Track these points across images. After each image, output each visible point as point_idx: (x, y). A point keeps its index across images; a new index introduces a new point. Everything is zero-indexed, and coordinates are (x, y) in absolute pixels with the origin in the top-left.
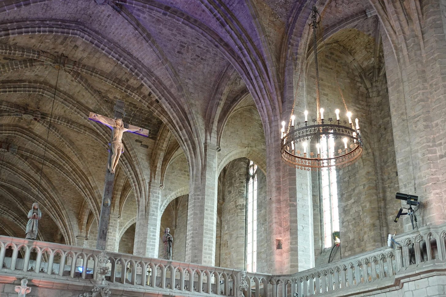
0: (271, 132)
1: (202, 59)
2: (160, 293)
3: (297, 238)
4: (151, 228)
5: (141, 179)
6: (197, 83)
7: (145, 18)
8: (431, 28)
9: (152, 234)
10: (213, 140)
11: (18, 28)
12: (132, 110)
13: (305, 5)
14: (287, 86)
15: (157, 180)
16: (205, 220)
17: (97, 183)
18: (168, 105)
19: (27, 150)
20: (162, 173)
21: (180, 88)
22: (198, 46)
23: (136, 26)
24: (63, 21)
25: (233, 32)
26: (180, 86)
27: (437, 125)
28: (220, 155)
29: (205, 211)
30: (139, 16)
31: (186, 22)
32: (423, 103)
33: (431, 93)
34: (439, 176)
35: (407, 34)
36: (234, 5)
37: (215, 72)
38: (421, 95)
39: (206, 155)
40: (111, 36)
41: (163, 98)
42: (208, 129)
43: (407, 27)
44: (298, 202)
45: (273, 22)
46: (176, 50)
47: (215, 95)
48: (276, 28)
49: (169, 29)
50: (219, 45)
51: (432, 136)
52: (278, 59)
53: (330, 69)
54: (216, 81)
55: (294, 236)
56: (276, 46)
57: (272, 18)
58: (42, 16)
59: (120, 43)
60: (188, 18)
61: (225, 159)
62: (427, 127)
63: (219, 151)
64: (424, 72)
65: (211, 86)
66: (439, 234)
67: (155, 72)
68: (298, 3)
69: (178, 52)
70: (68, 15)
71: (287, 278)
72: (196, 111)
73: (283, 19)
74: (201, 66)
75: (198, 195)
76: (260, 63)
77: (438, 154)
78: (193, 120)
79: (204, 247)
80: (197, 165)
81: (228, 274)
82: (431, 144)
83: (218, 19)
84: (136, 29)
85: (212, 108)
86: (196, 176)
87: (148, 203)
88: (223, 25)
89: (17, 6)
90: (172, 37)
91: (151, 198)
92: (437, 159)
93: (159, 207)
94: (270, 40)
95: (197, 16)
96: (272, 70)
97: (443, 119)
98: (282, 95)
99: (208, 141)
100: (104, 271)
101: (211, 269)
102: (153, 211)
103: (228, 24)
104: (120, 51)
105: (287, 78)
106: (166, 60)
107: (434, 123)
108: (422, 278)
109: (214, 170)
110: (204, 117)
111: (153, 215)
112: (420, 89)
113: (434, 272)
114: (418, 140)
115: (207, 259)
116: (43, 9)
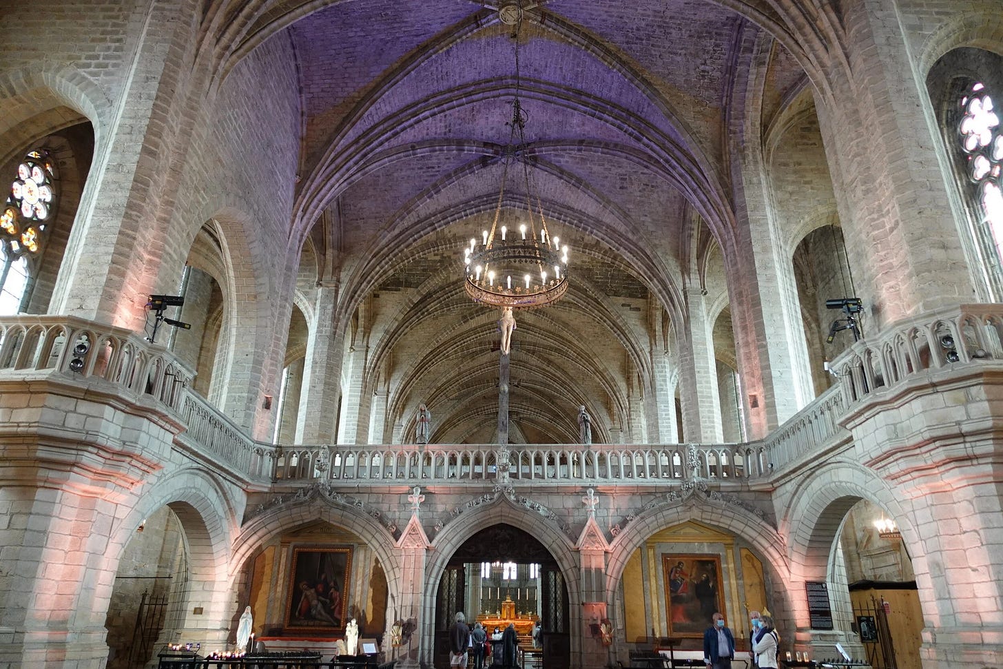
0: (727, 256)
1: (653, 186)
2: (577, 485)
3: (772, 389)
4: (661, 406)
5: (638, 349)
6: (656, 218)
7: (567, 162)
8: (856, 43)
9: (664, 413)
10: (694, 282)
11: (443, 219)
12: (606, 270)
13: (737, 74)
14: (736, 189)
15: (660, 346)
16: (698, 385)
17: (605, 364)
18: (629, 254)
19: (530, 344)
20: (664, 336)
21: (635, 230)
22: (642, 173)
23: (559, 175)
24: (488, 195)
25: (652, 144)
26: (635, 228)
27: (880, 184)
28: (708, 299)
29: (697, 375)
30: (559, 162)
31: (606, 150)
32: (858, 159)
33: (868, 140)
34: (891, 261)
35: (828, 65)
36: (645, 110)
37: (675, 197)
38: (855, 148)
39: (687, 303)
40: (543, 195)
41: (621, 248)
42: (685, 270)
43: (827, 56)
44: (768, 340)
45: (699, 112)
46: (618, 186)
47: (683, 225)
48: (708, 119)
49: (599, 165)
50: (649, 165)
51: (877, 203)
52: (719, 158)
53: (811, 144)
54: (680, 209)
55: (769, 387)
56: (712, 142)
57: (697, 109)
58: (464, 198)
59: (555, 199)
60: (607, 146)
61: (716, 303)
62: (867, 192)
63: (705, 294)
64: (856, 111)
65: (677, 216)
66: (881, 348)
67: (604, 220)
68: (727, 75)
69: (621, 188)
70: (490, 188)
71: (759, 445)
72: (663, 253)
73: (715, 104)
74: (655, 195)
75: (685, 356)
76: (695, 170)
77: (888, 227)
78: (660, 264)
79: (702, 420)
80: (679, 318)
81: (671, 451)
82: (875, 216)
83: (631, 134)
84: (561, 178)
85: (684, 243)
86: (680, 333)
87: (653, 376)
88: (638, 140)
89: (429, 197)
90: (607, 173)
91: (656, 370)
92: (886, 236)
93: (668, 379)
94: (702, 137)
95: (615, 139)
96: (711, 175)
97: (886, 173)
98: (732, 203)
99: (688, 285)
100: (504, 467)
101: (646, 448)
102: (661, 385)
103: (643, 136)
104: (558, 208)
105: (735, 179)
106: (609, 202)
107: (877, 183)
108: (867, 419)
109: (702, 320)
110: (677, 256)
111: (662, 390)
112: (852, 140)
113: (877, 407)
114: (859, 215)
115: (709, 434)
116: (460, 190)
